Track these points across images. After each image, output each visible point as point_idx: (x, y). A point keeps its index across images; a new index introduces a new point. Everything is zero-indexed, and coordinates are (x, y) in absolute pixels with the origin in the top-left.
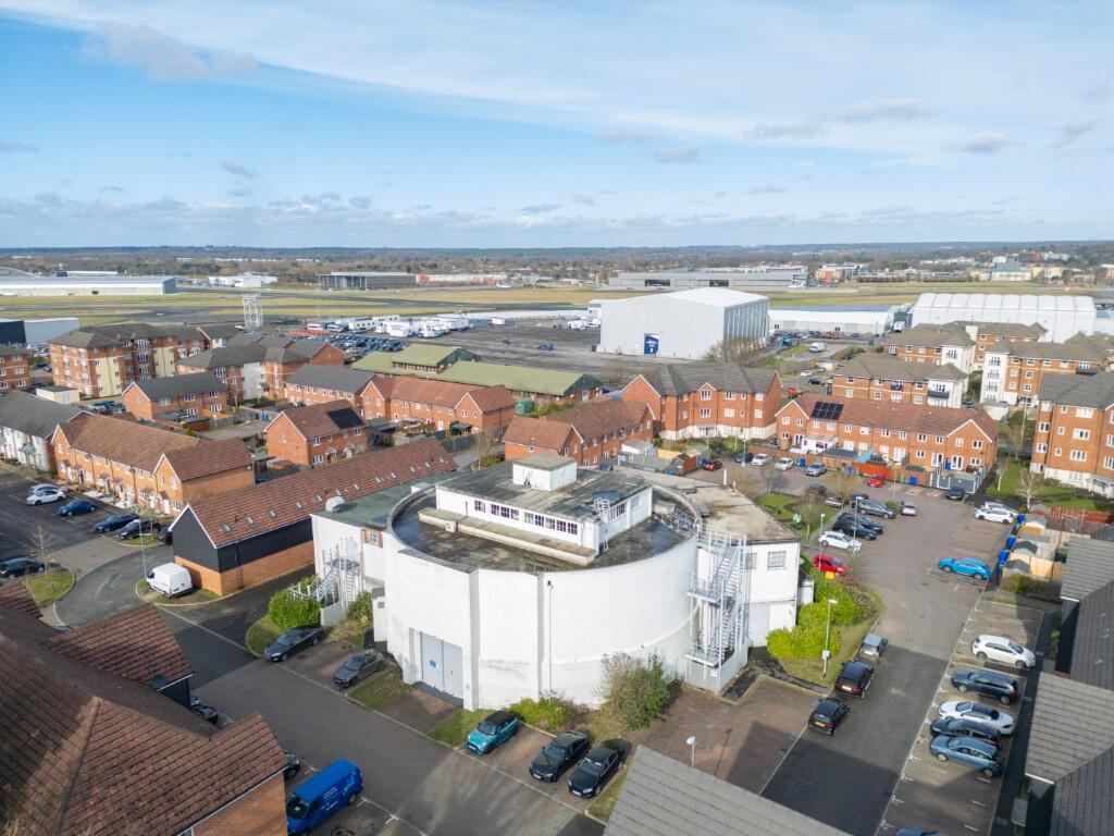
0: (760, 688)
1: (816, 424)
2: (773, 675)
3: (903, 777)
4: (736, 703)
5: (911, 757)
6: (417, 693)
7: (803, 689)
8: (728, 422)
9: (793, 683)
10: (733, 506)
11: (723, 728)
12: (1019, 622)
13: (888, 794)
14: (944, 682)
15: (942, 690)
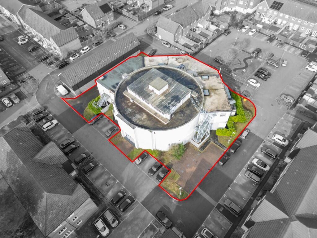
0: (210, 146)
1: (271, 11)
2: (214, 142)
3: (235, 181)
4: (202, 152)
5: (239, 175)
6: (125, 140)
7: (221, 148)
8: (240, 6)
9: (219, 145)
10: (217, 89)
13: (229, 186)
14: (259, 149)
15: (257, 151)
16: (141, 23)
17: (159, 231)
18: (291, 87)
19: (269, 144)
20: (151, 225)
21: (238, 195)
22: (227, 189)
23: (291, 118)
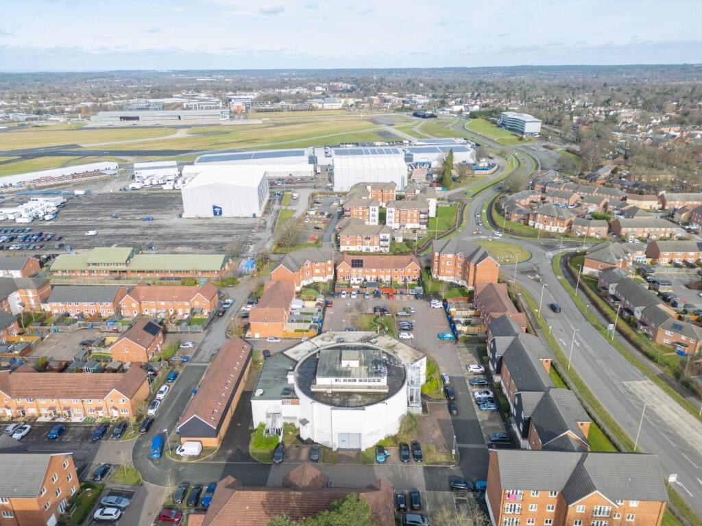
0: (429, 407)
1: (354, 270)
2: (430, 401)
3: (480, 420)
4: (428, 415)
5: (477, 414)
6: (340, 452)
7: (441, 402)
8: (318, 275)
9: (436, 401)
10: (395, 345)
11: (432, 424)
12: (471, 355)
13: (480, 427)
14: (469, 385)
15: (469, 388)
16: (210, 331)
17: (468, 498)
18: (438, 327)
19: (472, 377)
20: (457, 500)
21: (493, 428)
22: (480, 429)
23: (466, 350)
